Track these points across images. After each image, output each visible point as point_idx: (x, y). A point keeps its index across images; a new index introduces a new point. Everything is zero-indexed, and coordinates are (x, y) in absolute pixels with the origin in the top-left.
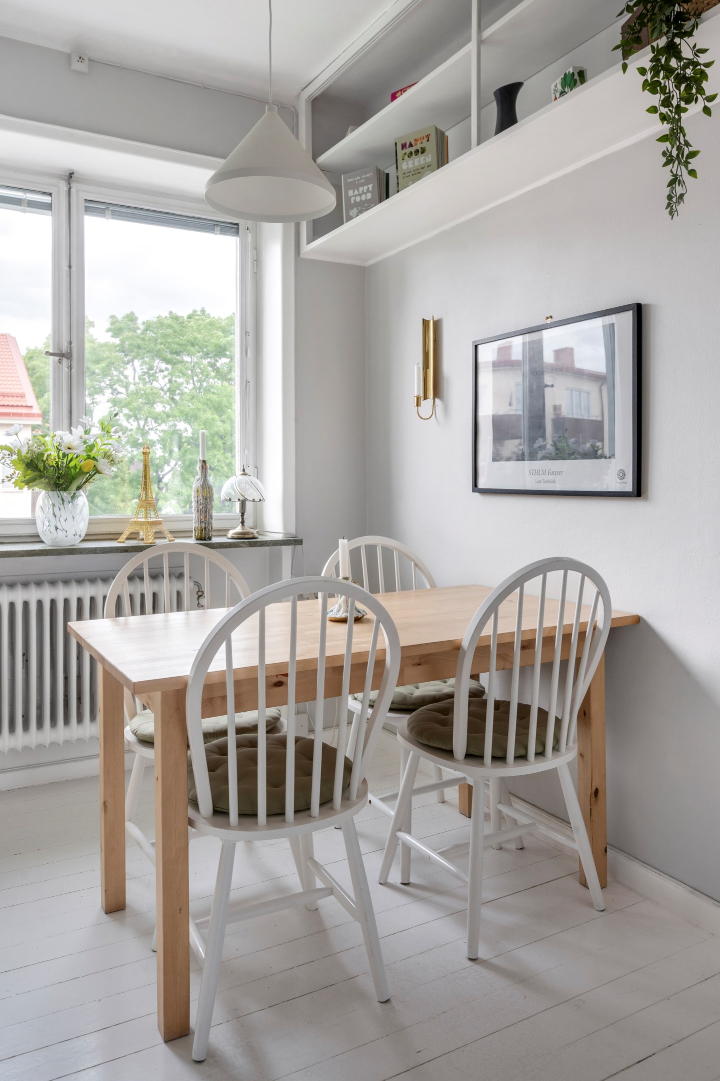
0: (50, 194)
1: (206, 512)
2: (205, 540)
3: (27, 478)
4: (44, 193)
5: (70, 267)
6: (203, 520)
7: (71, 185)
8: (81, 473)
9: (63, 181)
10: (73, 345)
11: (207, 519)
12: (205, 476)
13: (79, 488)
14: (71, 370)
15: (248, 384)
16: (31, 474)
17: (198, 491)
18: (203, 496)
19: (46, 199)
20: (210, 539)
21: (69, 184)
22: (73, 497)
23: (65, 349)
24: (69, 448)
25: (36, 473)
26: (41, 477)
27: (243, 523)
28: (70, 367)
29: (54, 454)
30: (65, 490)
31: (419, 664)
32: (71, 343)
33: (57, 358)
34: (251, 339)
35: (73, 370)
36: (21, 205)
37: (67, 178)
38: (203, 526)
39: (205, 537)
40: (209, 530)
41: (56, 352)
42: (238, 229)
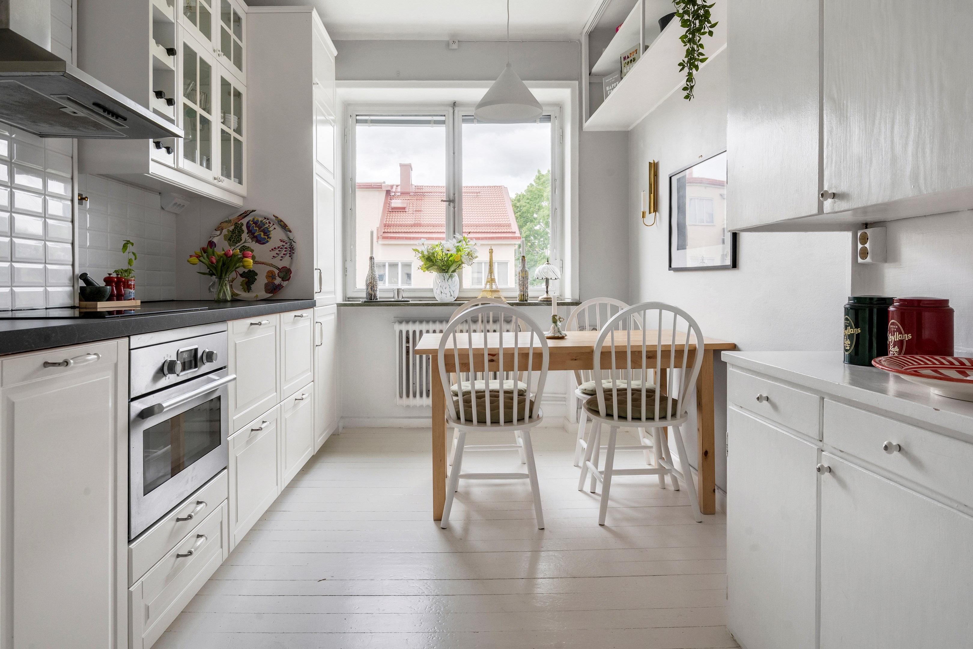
0: (445, 116)
1: (523, 285)
2: (523, 301)
3: (427, 266)
4: (442, 115)
5: (454, 153)
6: (522, 290)
7: (455, 109)
8: (454, 262)
9: (451, 108)
10: (456, 195)
11: (524, 289)
12: (524, 265)
13: (454, 271)
14: (454, 209)
15: (556, 210)
16: (429, 264)
17: (519, 273)
18: (522, 276)
19: (443, 118)
20: (526, 301)
21: (454, 108)
22: (451, 276)
23: (451, 198)
24: (448, 251)
25: (431, 263)
26: (434, 265)
27: (547, 292)
28: (454, 208)
29: (440, 253)
30: (447, 272)
31: (575, 360)
32: (454, 194)
33: (448, 203)
34: (558, 183)
35: (456, 209)
36: (430, 124)
37: (453, 105)
38: (522, 293)
39: (524, 299)
40: (526, 296)
41: (447, 200)
42: (550, 118)
